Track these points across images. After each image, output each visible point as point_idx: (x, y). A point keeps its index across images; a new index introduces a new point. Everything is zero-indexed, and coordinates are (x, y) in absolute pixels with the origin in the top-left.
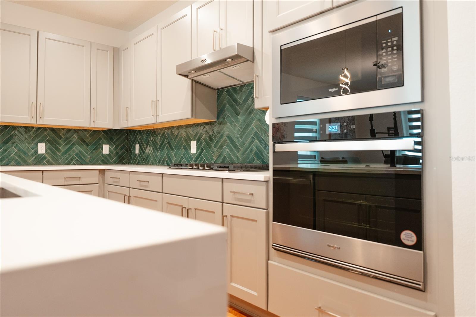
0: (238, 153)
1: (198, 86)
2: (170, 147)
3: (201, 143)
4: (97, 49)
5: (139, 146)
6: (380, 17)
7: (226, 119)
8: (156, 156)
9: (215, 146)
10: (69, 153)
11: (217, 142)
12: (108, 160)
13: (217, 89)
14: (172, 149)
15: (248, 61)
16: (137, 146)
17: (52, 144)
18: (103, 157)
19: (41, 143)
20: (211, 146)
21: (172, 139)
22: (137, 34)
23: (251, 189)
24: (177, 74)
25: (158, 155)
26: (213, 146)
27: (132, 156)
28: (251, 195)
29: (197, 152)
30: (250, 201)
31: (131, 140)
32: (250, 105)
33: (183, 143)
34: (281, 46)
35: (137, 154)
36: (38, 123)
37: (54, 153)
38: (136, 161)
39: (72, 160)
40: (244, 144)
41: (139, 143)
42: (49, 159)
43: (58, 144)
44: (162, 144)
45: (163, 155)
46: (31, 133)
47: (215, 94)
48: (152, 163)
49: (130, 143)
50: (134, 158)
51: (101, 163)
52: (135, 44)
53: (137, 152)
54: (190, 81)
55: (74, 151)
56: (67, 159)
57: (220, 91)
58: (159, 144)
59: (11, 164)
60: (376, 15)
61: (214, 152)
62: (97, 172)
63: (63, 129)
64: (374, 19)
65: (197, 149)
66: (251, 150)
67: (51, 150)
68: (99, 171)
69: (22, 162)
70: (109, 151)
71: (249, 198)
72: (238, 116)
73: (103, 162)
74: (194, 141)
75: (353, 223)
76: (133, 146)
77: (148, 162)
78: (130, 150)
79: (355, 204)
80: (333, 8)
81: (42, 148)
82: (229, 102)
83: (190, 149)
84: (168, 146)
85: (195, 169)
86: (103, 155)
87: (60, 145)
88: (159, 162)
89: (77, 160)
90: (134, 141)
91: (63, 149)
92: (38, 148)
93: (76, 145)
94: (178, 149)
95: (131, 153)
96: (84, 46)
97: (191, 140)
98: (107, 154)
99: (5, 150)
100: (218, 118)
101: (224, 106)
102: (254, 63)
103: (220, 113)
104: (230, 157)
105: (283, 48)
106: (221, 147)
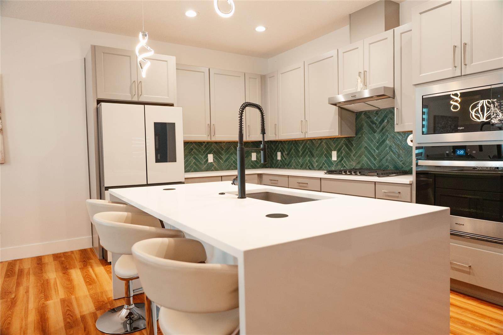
0: (375, 161)
1: (344, 111)
2: (312, 155)
3: (342, 153)
4: (249, 78)
5: (281, 153)
6: (493, 87)
7: (364, 136)
8: (297, 162)
9: (354, 155)
10: (229, 161)
11: (356, 153)
12: (256, 166)
13: (356, 112)
14: (313, 156)
15: (390, 97)
16: (279, 154)
17: (217, 155)
18: (252, 163)
19: (210, 154)
20: (350, 155)
21: (313, 149)
22: (276, 61)
23: (399, 189)
24: (329, 104)
25: (300, 161)
26: (352, 155)
27: (274, 162)
28: (399, 193)
29: (337, 159)
30: (398, 197)
31: (272, 148)
32: (385, 126)
33: (324, 152)
34: (423, 96)
35: (279, 160)
36: (212, 140)
37: (219, 161)
38: (278, 165)
39: (231, 166)
40: (380, 155)
41: (280, 151)
42: (215, 166)
43: (221, 155)
44: (303, 153)
45: (305, 161)
46: (203, 147)
47: (354, 117)
48: (294, 167)
49: (271, 151)
50: (276, 163)
51: (251, 167)
52: (281, 74)
53: (279, 158)
54: (337, 108)
55: (232, 159)
56: (227, 166)
57: (358, 115)
58: (301, 153)
59: (191, 171)
60: (491, 85)
61: (353, 160)
62: (257, 176)
63: (224, 142)
64: (489, 87)
65: (338, 157)
66: (387, 160)
67: (216, 159)
68: (258, 175)
69: (198, 169)
70: (257, 158)
71: (397, 195)
72: (375, 133)
73: (252, 167)
74: (335, 151)
75: (472, 210)
76: (274, 153)
77: (291, 166)
78: (272, 156)
79: (467, 198)
80: (461, 76)
81: (211, 158)
82: (366, 122)
83: (331, 157)
84: (310, 154)
85: (348, 174)
86: (252, 161)
87: (222, 154)
88: (301, 166)
89: (234, 166)
90: (276, 149)
91: (224, 157)
92: (208, 158)
93: (233, 154)
94: (320, 157)
95: (273, 159)
96: (240, 77)
97: (331, 151)
98: (255, 161)
99: (188, 160)
100: (356, 134)
101: (362, 126)
102: (394, 98)
103: (358, 130)
104: (368, 164)
105: (424, 97)
106: (360, 156)
